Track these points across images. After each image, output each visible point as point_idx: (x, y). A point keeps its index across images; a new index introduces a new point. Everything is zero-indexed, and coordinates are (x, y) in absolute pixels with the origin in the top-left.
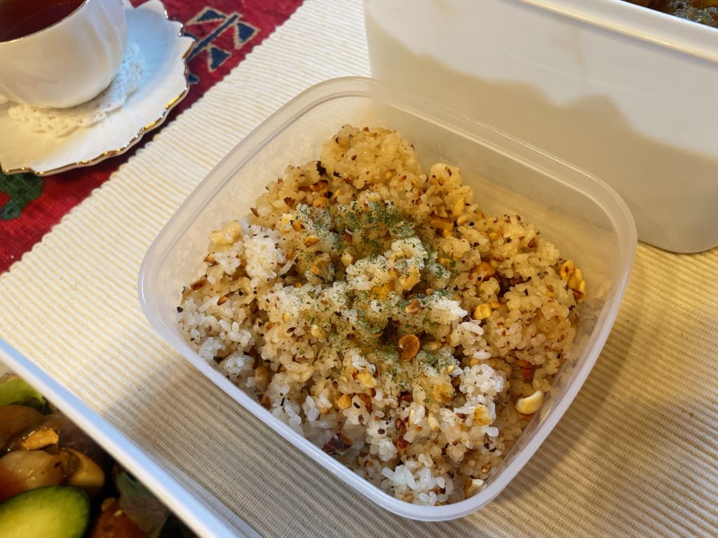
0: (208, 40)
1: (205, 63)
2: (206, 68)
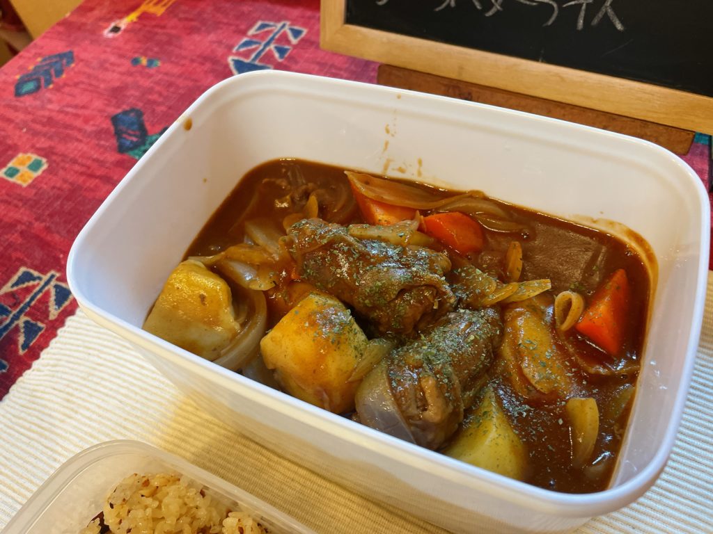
0: (21, 312)
1: (15, 343)
2: (16, 350)
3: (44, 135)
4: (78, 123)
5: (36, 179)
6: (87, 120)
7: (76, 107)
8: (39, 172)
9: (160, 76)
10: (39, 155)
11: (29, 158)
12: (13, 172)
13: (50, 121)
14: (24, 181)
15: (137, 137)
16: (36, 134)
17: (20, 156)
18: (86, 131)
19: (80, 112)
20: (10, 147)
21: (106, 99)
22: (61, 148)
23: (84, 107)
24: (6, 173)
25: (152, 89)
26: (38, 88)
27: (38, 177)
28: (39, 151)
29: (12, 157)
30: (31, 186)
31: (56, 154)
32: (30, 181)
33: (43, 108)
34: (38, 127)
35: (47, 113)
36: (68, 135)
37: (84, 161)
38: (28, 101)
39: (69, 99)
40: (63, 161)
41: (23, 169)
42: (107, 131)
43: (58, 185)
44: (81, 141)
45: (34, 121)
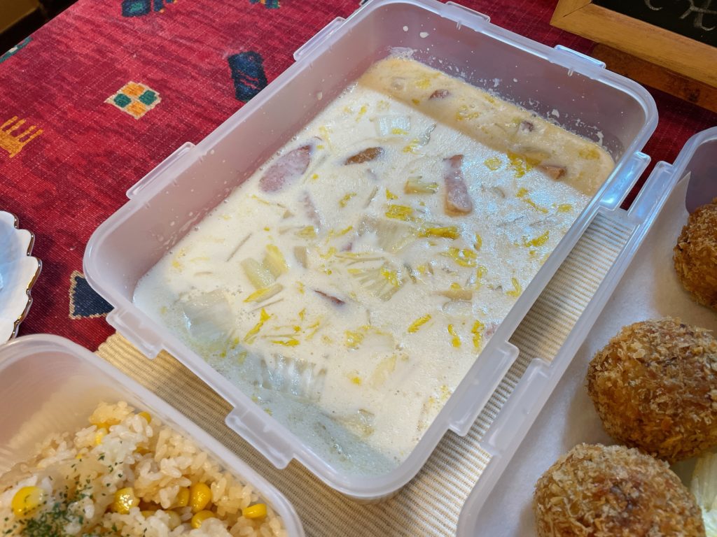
3: (156, 65)
4: (193, 58)
5: (149, 113)
6: (203, 56)
7: (189, 39)
8: (152, 106)
9: (280, 20)
10: (152, 87)
11: (141, 88)
12: (124, 101)
13: (162, 50)
14: (137, 113)
15: (255, 85)
16: (147, 62)
17: (131, 83)
18: (201, 70)
19: (195, 46)
20: (120, 73)
21: (222, 37)
22: (174, 83)
23: (197, 41)
24: (115, 100)
25: (272, 32)
26: (148, 10)
27: (151, 111)
28: (151, 82)
29: (122, 84)
30: (142, 119)
31: (170, 89)
32: (143, 114)
33: (153, 34)
34: (150, 55)
35: (158, 42)
36: (182, 70)
37: (199, 102)
38: (138, 23)
39: (181, 28)
40: (178, 98)
41: (135, 99)
42: (224, 73)
43: (173, 124)
44: (196, 79)
45: (144, 47)
